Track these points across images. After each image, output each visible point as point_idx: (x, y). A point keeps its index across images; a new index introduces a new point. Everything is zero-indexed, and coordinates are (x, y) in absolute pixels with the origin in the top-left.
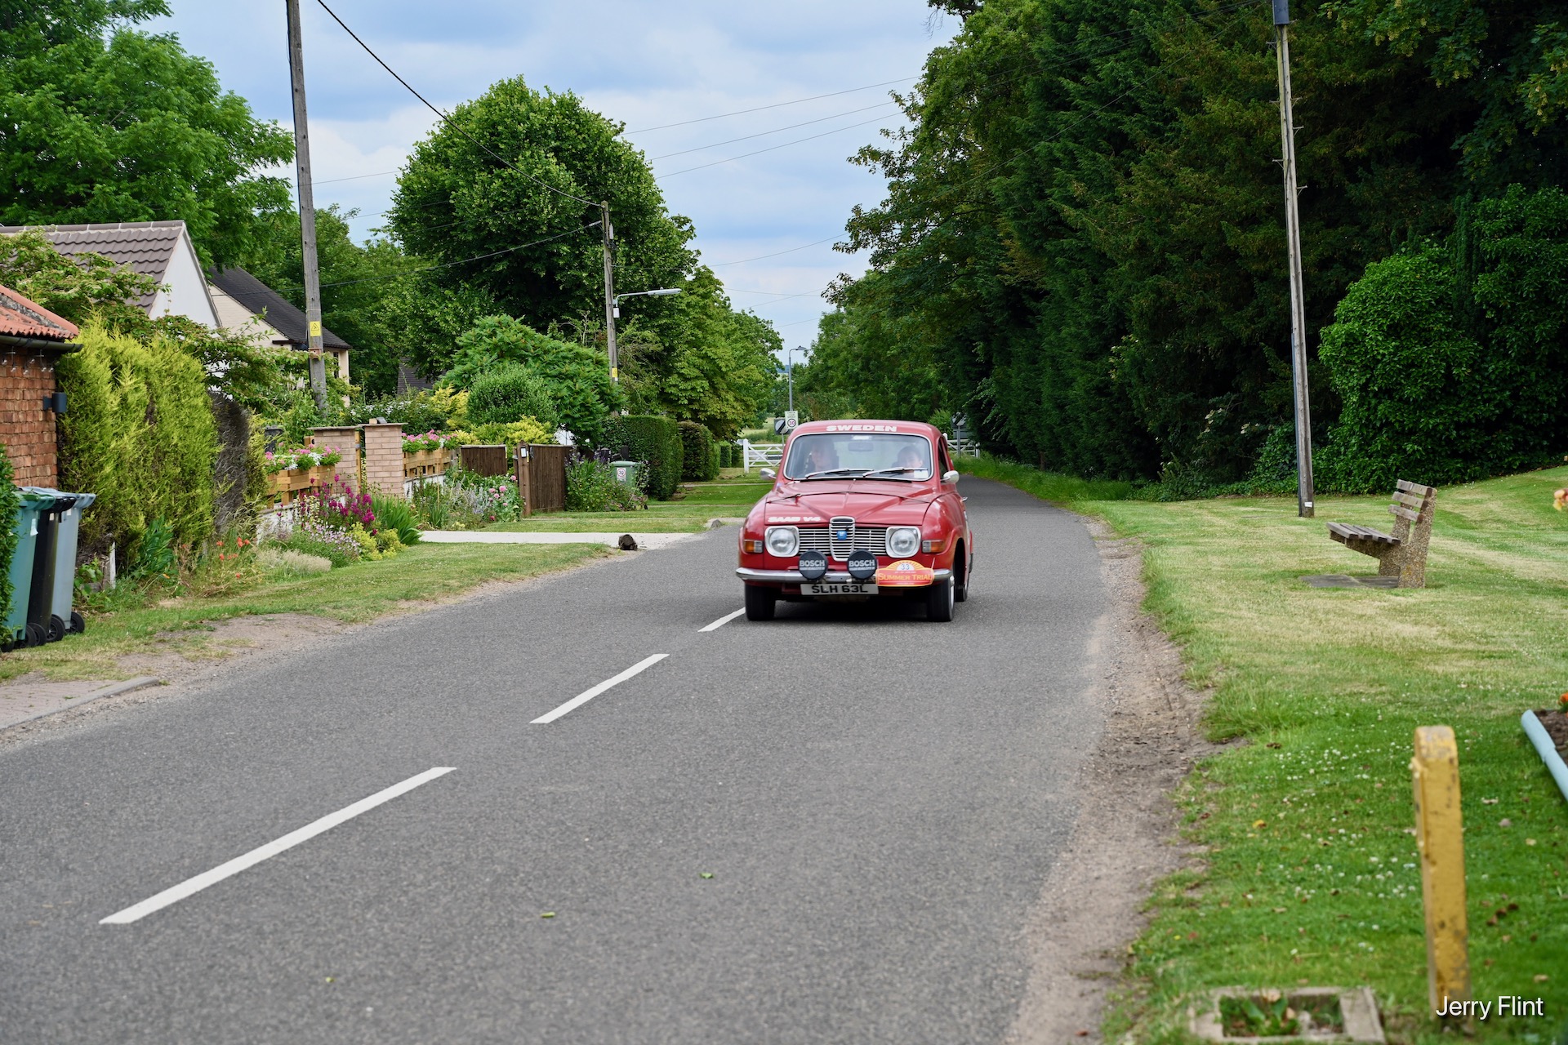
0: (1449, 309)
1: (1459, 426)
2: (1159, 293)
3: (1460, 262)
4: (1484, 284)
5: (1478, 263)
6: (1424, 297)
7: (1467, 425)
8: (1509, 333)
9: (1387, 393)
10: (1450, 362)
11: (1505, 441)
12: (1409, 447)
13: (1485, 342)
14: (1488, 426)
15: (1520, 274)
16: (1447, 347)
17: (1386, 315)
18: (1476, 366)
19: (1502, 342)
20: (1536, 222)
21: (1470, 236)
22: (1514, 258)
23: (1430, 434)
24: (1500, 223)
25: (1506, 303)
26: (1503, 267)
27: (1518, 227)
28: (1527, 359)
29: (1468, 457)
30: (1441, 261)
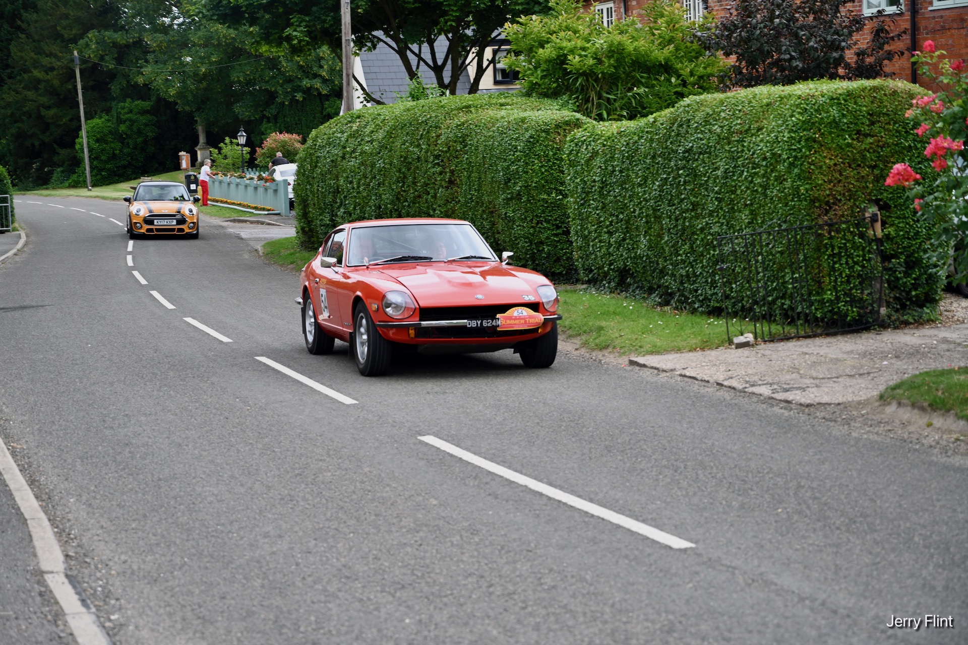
0: (113, 134)
1: (116, 167)
2: (19, 128)
3: (115, 121)
4: (122, 128)
5: (120, 121)
6: (106, 131)
7: (119, 167)
8: (130, 142)
9: (96, 158)
10: (114, 149)
11: (129, 171)
12: (103, 173)
13: (122, 143)
14: (124, 167)
15: (132, 125)
16: (112, 145)
17: (95, 136)
18: (121, 151)
19: (128, 144)
20: (136, 110)
21: (117, 114)
22: (131, 120)
23: (109, 169)
24: (126, 110)
25: (129, 133)
26: (128, 123)
27: (131, 111)
28: (135, 148)
29: (119, 176)
30: (108, 121)
